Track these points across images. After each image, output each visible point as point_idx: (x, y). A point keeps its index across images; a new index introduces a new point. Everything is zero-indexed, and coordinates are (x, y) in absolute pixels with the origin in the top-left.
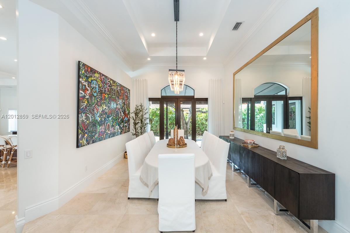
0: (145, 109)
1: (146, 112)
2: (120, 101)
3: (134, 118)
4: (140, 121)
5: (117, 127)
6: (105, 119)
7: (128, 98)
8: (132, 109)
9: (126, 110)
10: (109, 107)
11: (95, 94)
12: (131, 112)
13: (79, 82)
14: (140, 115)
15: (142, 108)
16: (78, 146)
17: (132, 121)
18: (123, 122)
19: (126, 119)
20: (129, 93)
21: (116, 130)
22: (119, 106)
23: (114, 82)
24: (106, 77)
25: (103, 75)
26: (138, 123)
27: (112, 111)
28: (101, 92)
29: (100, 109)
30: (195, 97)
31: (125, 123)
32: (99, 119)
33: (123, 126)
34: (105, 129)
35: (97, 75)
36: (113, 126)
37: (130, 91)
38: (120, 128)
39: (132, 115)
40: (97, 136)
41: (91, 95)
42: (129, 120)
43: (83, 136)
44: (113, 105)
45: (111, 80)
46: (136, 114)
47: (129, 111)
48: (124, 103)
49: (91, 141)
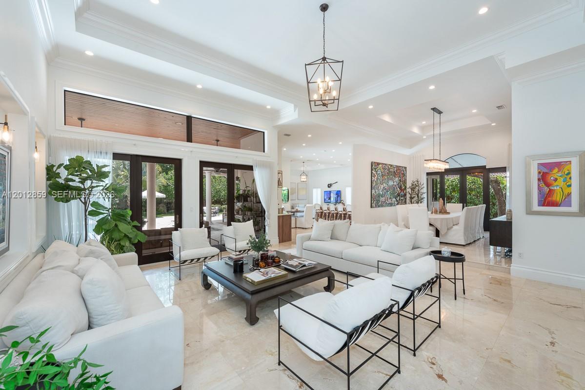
0: (422, 184)
1: (422, 186)
2: (397, 179)
3: (410, 193)
4: (416, 196)
5: (394, 199)
6: (385, 193)
7: (404, 175)
8: (409, 184)
9: (402, 185)
10: (387, 184)
11: (379, 178)
12: (407, 187)
13: (372, 173)
14: (416, 190)
15: (418, 183)
16: (371, 207)
17: (408, 196)
18: (399, 196)
19: (402, 193)
20: (406, 170)
21: (393, 202)
22: (395, 183)
23: (391, 166)
24: (386, 164)
25: (384, 164)
26: (414, 197)
27: (390, 187)
28: (383, 176)
29: (382, 186)
30: (487, 168)
31: (401, 197)
32: (381, 193)
33: (399, 200)
34: (385, 200)
35: (380, 166)
36: (390, 198)
37: (407, 169)
38: (397, 200)
39: (409, 190)
40: (380, 203)
41: (377, 179)
42: (405, 195)
43: (374, 202)
44: (391, 183)
45: (389, 165)
46: (413, 189)
47: (406, 186)
48: (400, 181)
49: (378, 206)
